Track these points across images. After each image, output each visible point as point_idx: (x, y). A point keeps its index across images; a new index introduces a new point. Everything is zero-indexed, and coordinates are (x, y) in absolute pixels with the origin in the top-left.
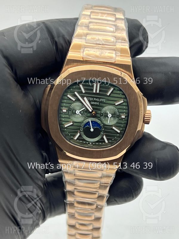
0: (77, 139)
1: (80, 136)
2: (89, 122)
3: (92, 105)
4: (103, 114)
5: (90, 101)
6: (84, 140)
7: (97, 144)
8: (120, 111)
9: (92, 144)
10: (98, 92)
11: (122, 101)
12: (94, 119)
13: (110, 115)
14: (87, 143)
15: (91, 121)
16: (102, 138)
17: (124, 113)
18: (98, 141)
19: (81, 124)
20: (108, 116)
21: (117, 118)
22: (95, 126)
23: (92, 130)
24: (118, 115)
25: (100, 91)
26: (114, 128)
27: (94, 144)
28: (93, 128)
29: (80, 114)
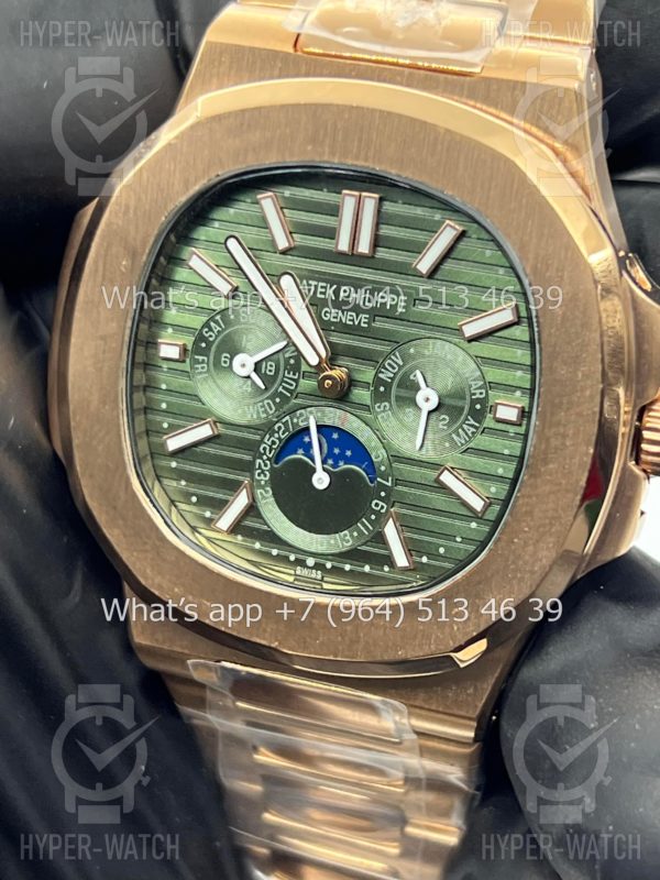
0: (236, 528)
1: (252, 510)
2: (306, 430)
3: (324, 327)
4: (388, 386)
5: (315, 305)
6: (271, 537)
7: (348, 567)
8: (494, 374)
9: (318, 567)
10: (364, 247)
11: (508, 316)
12: (334, 416)
13: (427, 398)
14: (292, 558)
15: (320, 428)
16: (380, 538)
17: (518, 393)
18: (352, 555)
19: (262, 441)
20: (420, 398)
21: (472, 422)
22: (342, 457)
23: (321, 480)
24: (478, 401)
25: (377, 242)
26: (447, 478)
27: (329, 565)
28: (324, 470)
29: (255, 377)
